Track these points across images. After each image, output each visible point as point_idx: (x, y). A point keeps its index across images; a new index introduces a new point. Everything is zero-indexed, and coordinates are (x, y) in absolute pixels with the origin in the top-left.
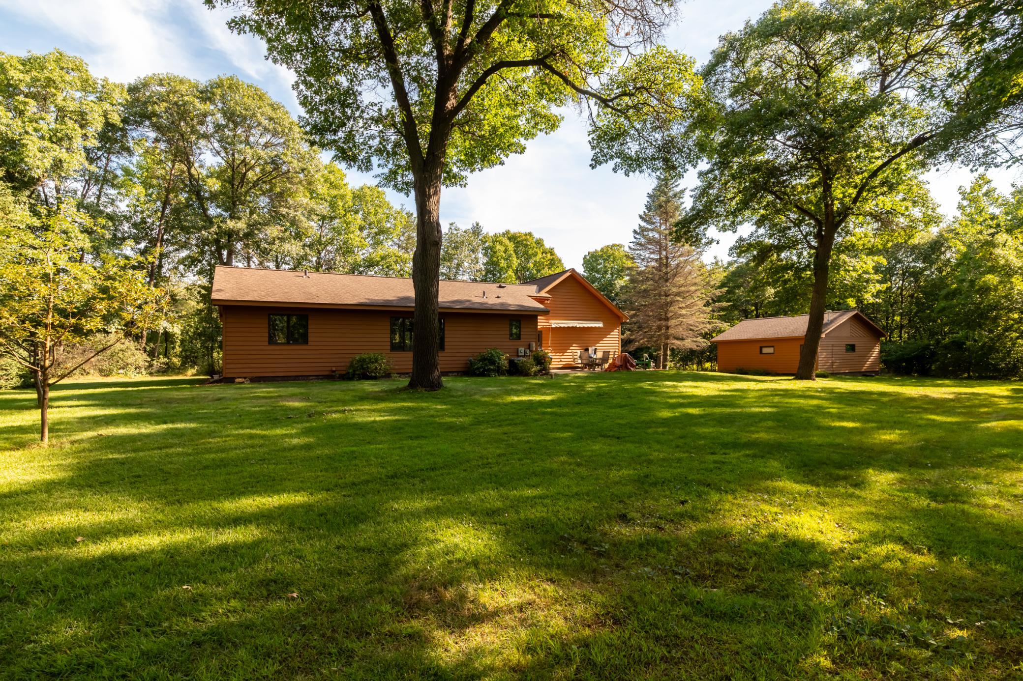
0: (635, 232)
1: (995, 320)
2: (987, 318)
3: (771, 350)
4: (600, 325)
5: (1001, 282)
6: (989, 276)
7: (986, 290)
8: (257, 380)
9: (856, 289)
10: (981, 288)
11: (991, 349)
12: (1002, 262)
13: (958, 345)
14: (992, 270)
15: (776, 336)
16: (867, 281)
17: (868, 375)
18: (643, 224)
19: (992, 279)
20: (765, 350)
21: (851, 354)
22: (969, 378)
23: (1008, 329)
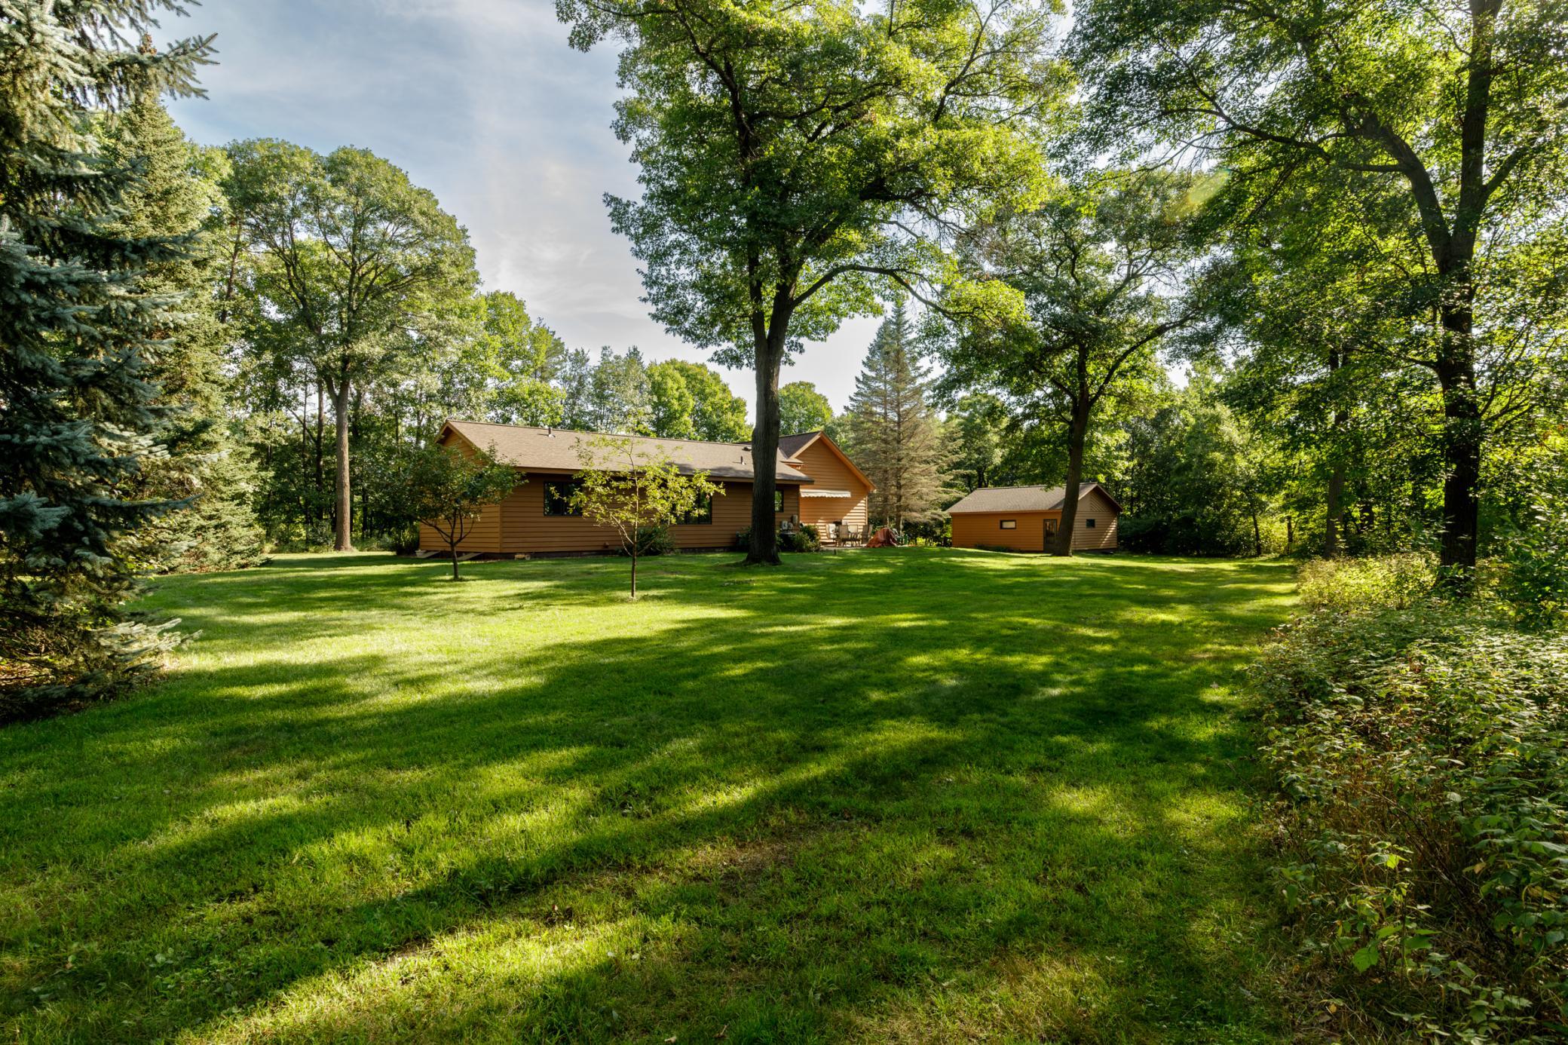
0: (858, 380)
1: (1221, 497)
2: (1214, 494)
3: (1012, 525)
4: (847, 495)
5: (1226, 460)
6: (1217, 454)
7: (1211, 465)
8: (536, 555)
9: (1105, 466)
10: (1208, 464)
11: (1217, 526)
12: (1226, 438)
13: (1188, 521)
14: (1218, 447)
15: (1017, 509)
16: (1117, 458)
17: (1105, 553)
18: (867, 371)
19: (1219, 456)
20: (1006, 525)
21: (1091, 530)
22: (1199, 556)
23: (1231, 506)
